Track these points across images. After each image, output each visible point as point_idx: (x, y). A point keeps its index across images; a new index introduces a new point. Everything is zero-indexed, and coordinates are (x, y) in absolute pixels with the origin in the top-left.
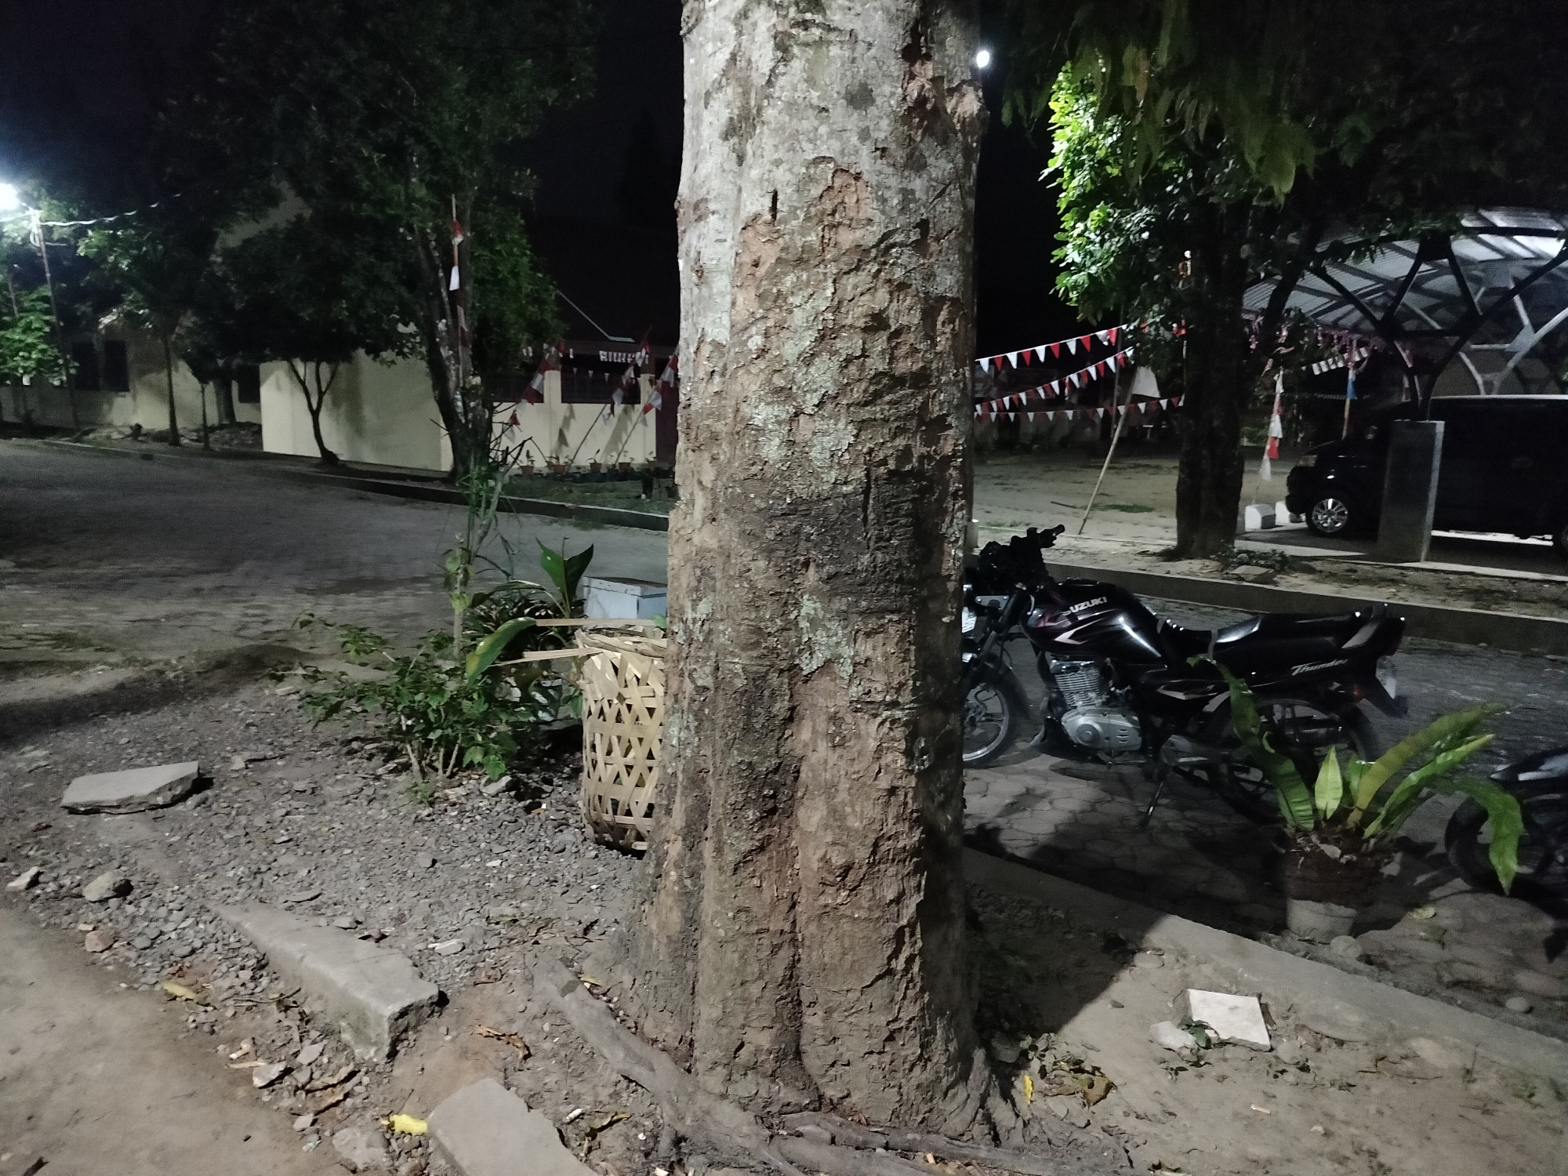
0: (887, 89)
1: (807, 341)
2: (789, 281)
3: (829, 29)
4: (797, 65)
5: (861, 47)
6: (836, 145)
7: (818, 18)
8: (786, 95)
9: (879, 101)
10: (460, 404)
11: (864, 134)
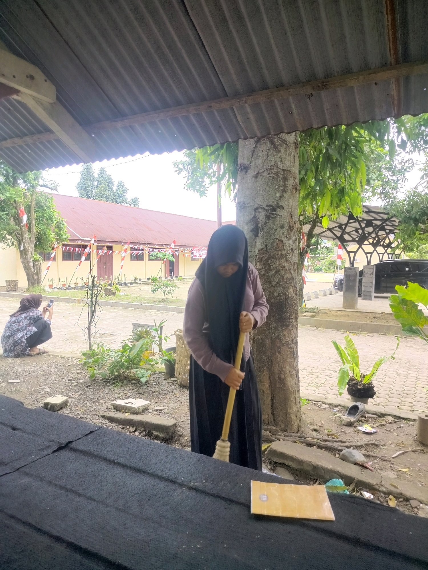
0: (287, 225)
1: (274, 272)
2: (270, 261)
3: (277, 215)
4: (271, 221)
5: (282, 218)
6: (278, 236)
7: (275, 213)
8: (269, 226)
9: (285, 227)
11: (283, 234)
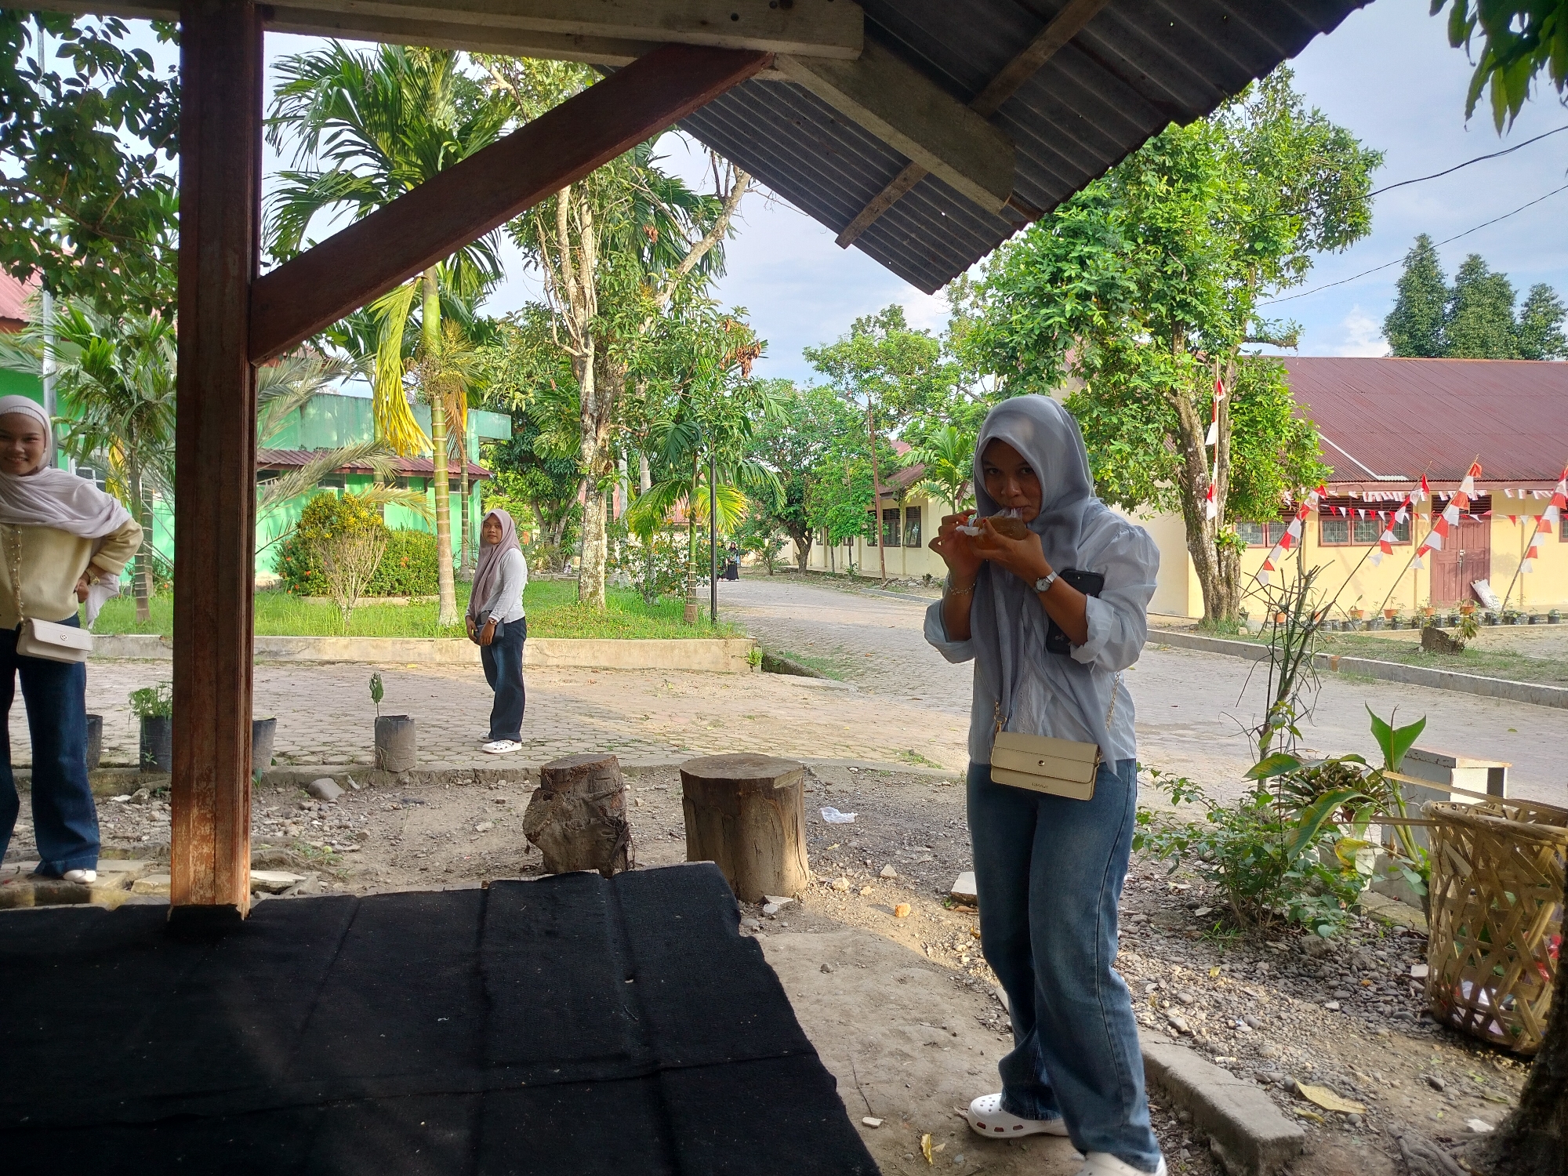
10: (1214, 553)
